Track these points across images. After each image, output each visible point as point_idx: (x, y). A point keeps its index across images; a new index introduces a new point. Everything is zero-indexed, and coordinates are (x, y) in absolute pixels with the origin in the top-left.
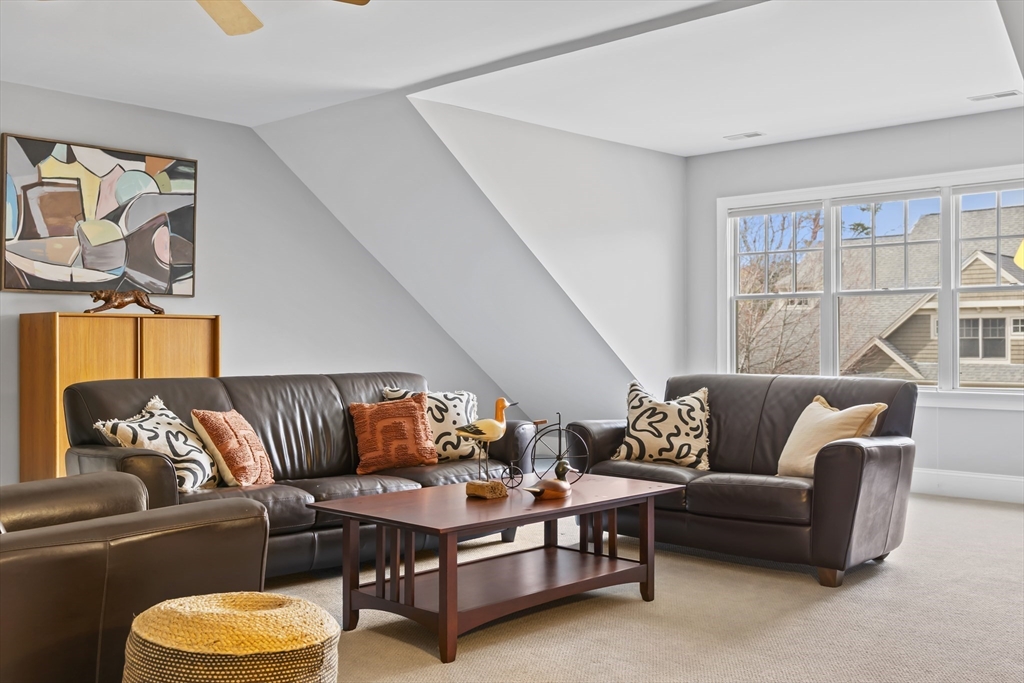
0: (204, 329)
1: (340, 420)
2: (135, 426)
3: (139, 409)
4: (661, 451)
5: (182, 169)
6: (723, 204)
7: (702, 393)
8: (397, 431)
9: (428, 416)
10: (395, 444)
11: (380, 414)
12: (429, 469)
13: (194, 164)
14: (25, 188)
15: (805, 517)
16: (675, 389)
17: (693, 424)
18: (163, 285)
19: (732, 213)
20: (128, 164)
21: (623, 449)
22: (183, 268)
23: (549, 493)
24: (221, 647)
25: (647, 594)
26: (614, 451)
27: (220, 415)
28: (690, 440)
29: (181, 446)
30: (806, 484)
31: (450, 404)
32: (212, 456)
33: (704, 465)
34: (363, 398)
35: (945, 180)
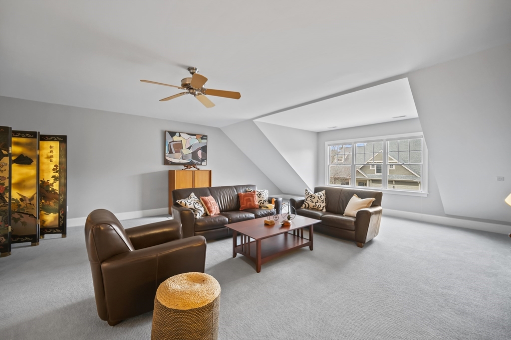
0: (208, 173)
1: (236, 197)
2: (186, 201)
3: (188, 196)
4: (313, 206)
5: (204, 137)
6: (327, 143)
7: (324, 192)
8: (249, 200)
9: (256, 196)
10: (249, 203)
11: (245, 196)
12: (257, 210)
13: (207, 136)
14: (170, 143)
15: (354, 229)
16: (317, 190)
17: (322, 200)
18: (200, 163)
19: (329, 145)
20: (192, 137)
21: (304, 205)
22: (204, 158)
23: (286, 224)
24: (179, 307)
25: (311, 249)
26: (302, 206)
27: (207, 198)
28: (321, 204)
29: (197, 206)
30: (353, 220)
31: (262, 193)
32: (204, 208)
33: (324, 210)
34: (242, 192)
35: (385, 137)
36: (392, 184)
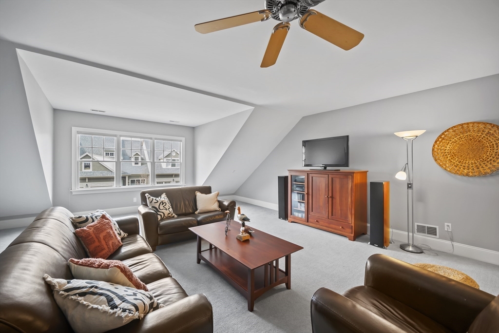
4: (168, 214)
36: (85, 182)
